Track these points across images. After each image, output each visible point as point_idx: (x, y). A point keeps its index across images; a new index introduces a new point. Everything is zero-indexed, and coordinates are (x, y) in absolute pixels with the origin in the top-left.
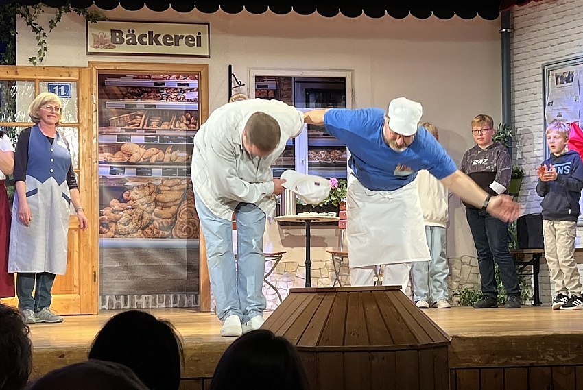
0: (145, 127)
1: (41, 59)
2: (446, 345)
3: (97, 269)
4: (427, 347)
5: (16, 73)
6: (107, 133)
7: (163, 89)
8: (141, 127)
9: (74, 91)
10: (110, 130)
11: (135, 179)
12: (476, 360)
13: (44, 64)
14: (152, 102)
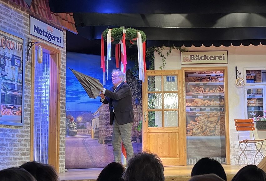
0: (203, 92)
1: (164, 67)
3: (186, 148)
5: (155, 73)
6: (189, 95)
7: (210, 77)
8: (202, 92)
9: (176, 79)
10: (190, 94)
11: (199, 113)
13: (165, 69)
14: (206, 82)
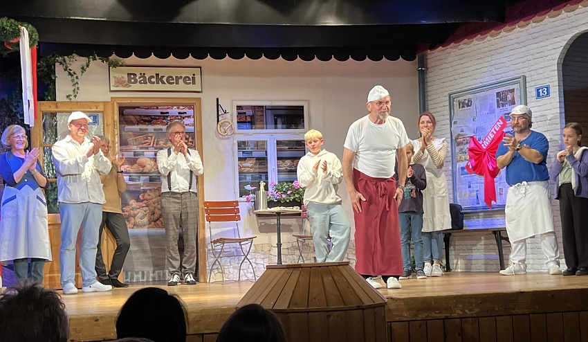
0: (155, 145)
1: (75, 96)
2: (383, 305)
4: (369, 307)
5: (57, 107)
6: (126, 151)
7: (167, 116)
8: (151, 145)
9: (100, 119)
10: (128, 148)
11: (148, 185)
12: (406, 315)
13: (77, 99)
14: (160, 127)
